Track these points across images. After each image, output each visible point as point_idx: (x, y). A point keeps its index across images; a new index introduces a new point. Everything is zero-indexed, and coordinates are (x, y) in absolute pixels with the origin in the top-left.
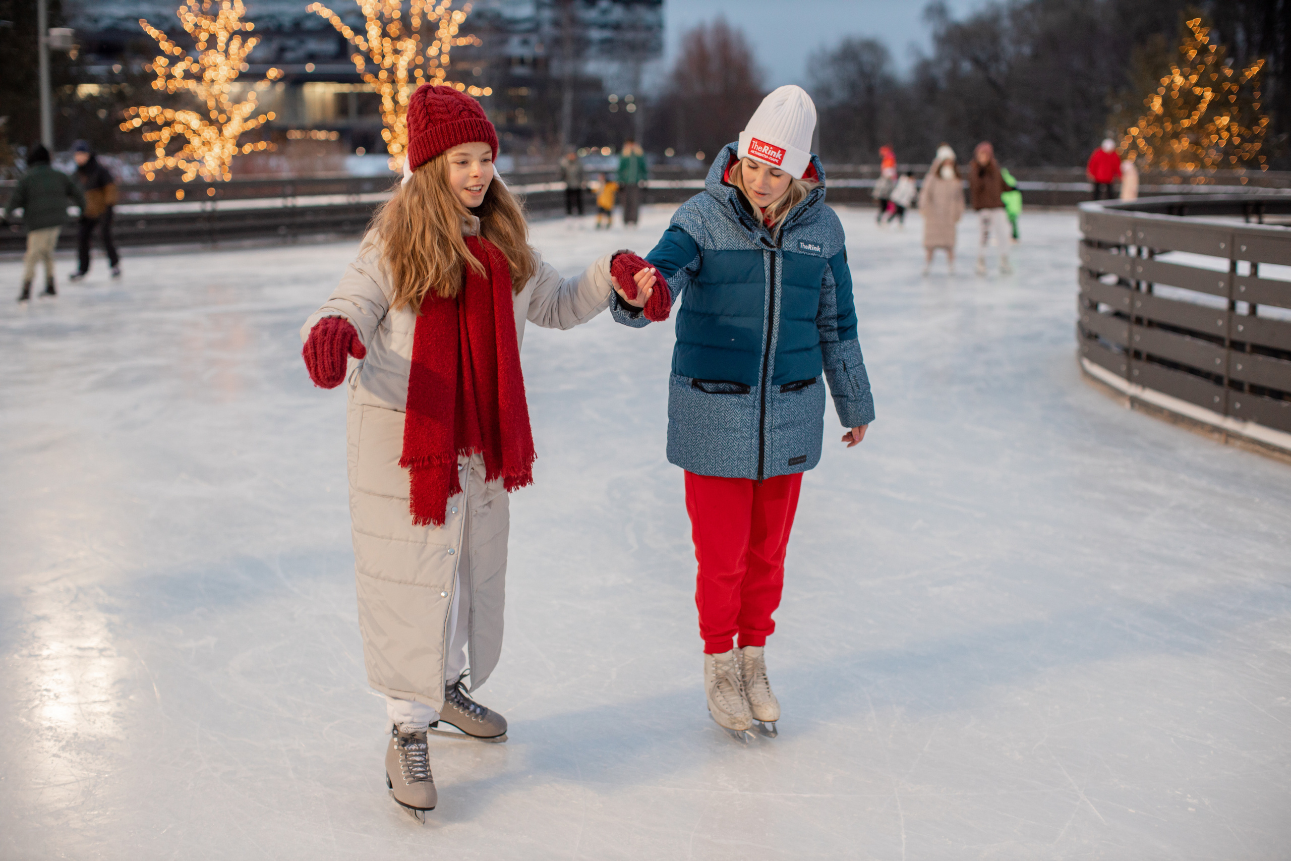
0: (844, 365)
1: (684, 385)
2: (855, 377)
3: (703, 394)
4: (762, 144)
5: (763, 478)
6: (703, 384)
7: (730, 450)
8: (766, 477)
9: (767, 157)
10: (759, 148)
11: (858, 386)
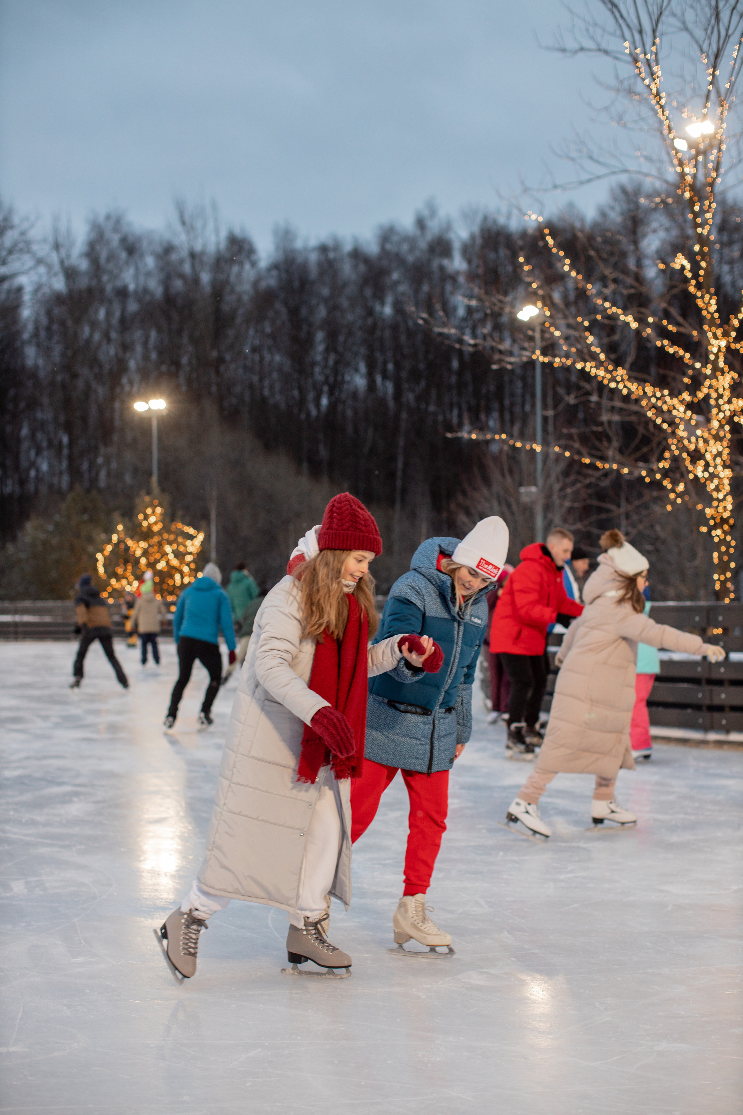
0: (462, 701)
1: (381, 703)
2: (467, 710)
3: (397, 713)
4: (488, 563)
5: (431, 772)
6: (397, 705)
7: (411, 752)
8: (433, 771)
9: (489, 572)
10: (486, 566)
11: (467, 716)
